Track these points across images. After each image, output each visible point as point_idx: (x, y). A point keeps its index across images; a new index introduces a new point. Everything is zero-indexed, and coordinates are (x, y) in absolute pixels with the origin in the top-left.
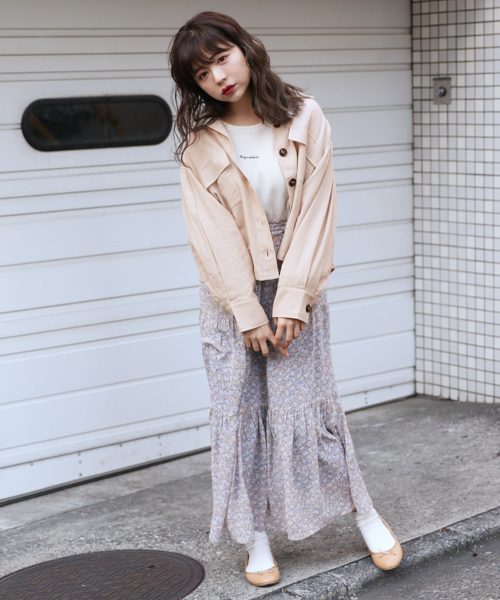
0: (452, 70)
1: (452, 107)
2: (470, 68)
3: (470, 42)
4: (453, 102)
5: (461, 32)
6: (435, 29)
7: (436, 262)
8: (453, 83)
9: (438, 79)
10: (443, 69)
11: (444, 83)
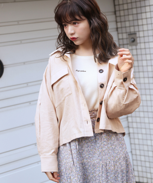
0: (136, 29)
1: (138, 47)
2: (145, 28)
3: (144, 16)
4: (139, 44)
5: (139, 12)
6: (126, 11)
7: (138, 120)
8: (138, 35)
9: (130, 34)
10: (132, 30)
11: (133, 36)
